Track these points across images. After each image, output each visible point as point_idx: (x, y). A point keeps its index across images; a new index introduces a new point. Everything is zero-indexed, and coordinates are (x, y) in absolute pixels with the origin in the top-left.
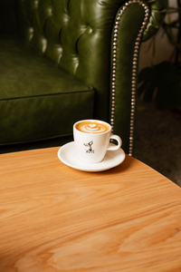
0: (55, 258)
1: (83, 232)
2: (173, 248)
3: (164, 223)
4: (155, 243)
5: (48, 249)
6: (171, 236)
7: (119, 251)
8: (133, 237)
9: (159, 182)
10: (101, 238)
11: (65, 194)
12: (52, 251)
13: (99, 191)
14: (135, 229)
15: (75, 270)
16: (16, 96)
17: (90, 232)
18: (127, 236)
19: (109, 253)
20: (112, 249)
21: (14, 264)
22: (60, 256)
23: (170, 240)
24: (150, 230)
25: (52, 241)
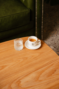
0: (21, 83)
1: (29, 73)
2: (54, 78)
3: (51, 68)
4: (49, 76)
5: (19, 80)
6: (53, 73)
7: (39, 80)
8: (43, 74)
10: (34, 75)
11: (23, 58)
12: (20, 81)
13: (33, 56)
14: (43, 71)
15: (27, 87)
16: (5, 15)
17: (31, 73)
18: (41, 74)
19: (36, 81)
20: (37, 79)
21: (10, 86)
22: (23, 82)
23: (53, 75)
24: (47, 71)
25: (20, 77)
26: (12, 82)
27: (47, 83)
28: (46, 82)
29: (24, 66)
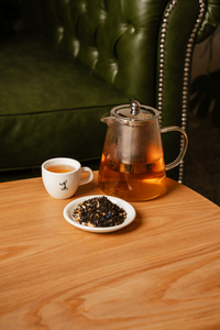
0: (87, 306)
1: (121, 274)
4: (209, 289)
5: (79, 295)
7: (164, 298)
8: (181, 281)
9: (214, 215)
10: (143, 282)
12: (83, 297)
14: (184, 272)
15: (111, 320)
17: (129, 275)
18: (174, 281)
19: (151, 300)
20: (156, 295)
21: (37, 312)
22: (93, 303)
25: (82, 285)
26: (47, 300)
27: (202, 311)
28: (197, 309)
29: (100, 252)
